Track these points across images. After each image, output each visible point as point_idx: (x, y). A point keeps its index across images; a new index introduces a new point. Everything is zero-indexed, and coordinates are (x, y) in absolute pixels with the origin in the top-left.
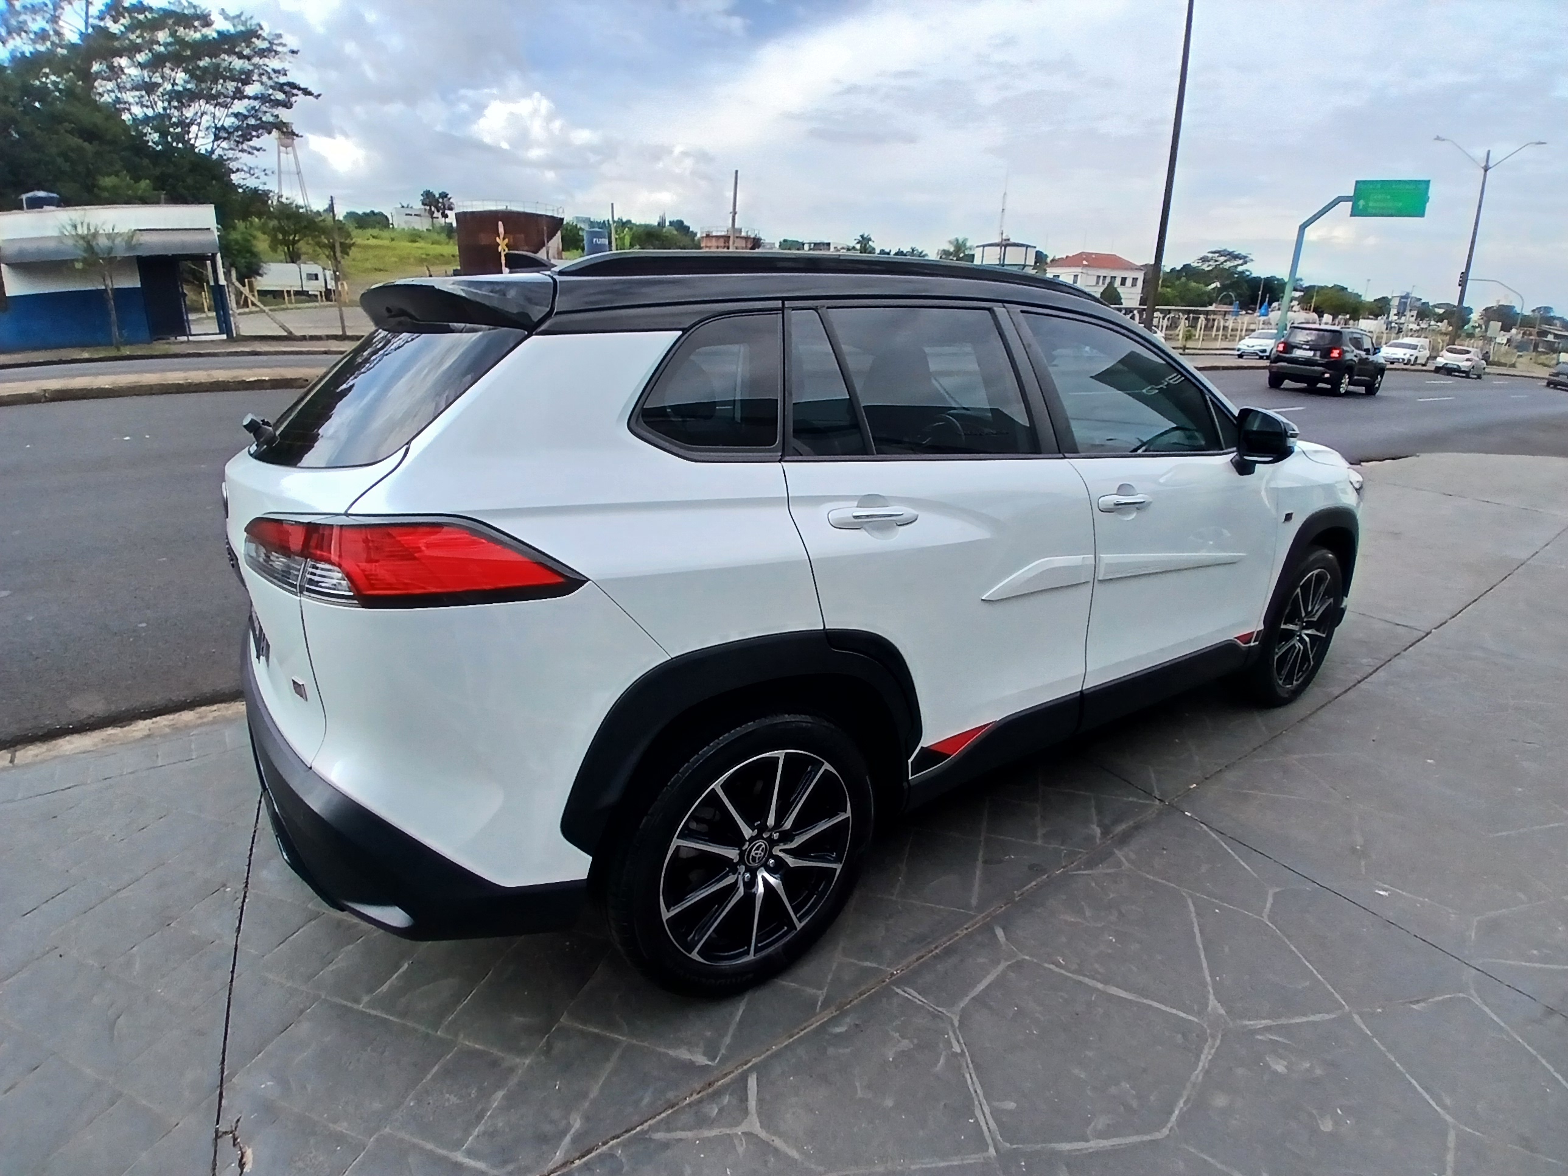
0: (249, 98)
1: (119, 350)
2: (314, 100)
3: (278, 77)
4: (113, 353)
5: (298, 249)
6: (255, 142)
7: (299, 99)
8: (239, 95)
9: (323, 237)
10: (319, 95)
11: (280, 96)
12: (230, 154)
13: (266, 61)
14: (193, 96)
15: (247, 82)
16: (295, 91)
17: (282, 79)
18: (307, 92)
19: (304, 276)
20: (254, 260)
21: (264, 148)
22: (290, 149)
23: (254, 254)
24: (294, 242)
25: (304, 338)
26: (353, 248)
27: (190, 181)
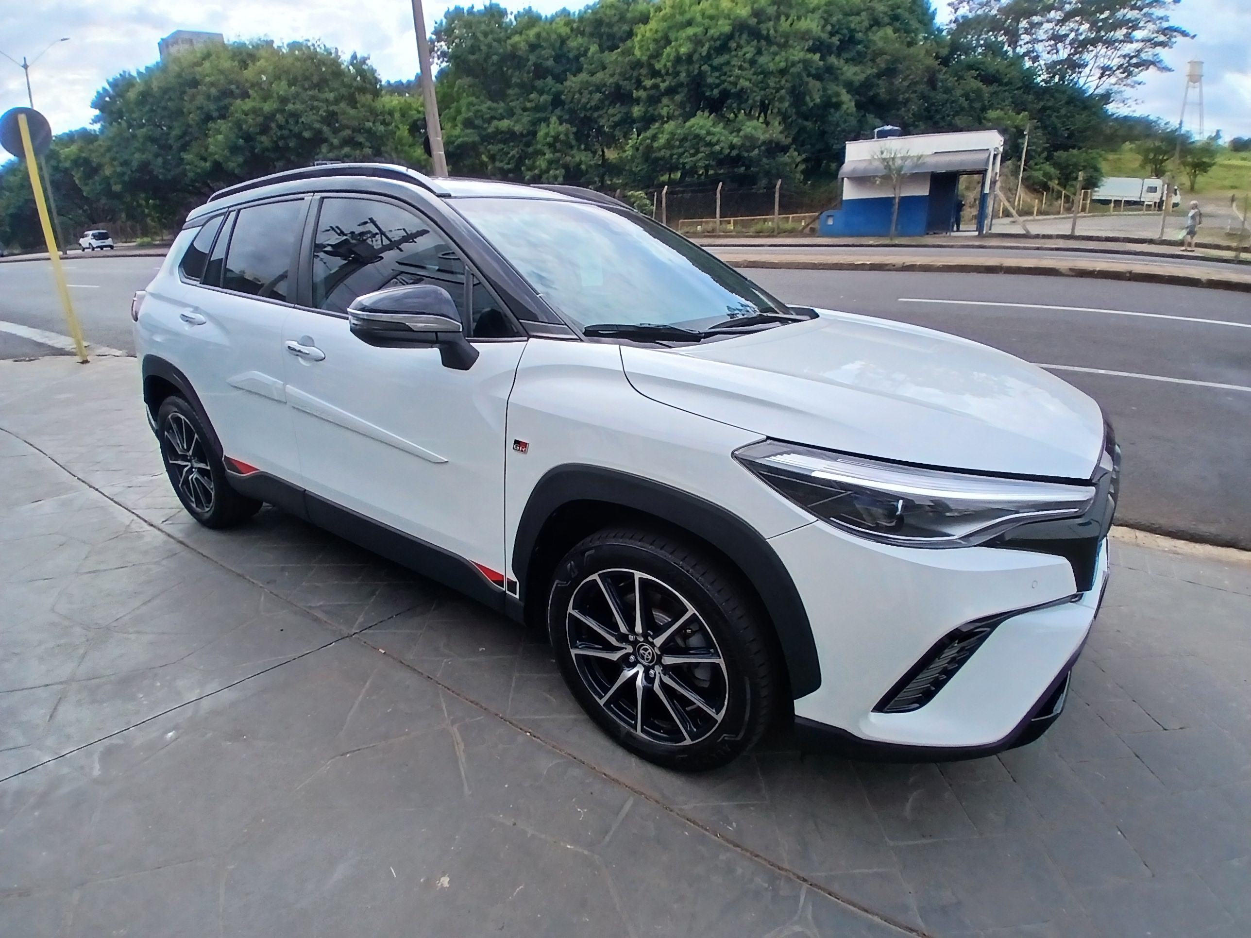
0: (1137, 41)
1: (891, 240)
2: (1191, 40)
3: (1161, 23)
4: (887, 242)
5: (1164, 166)
6: (1139, 78)
7: (1179, 39)
8: (1128, 39)
9: (1189, 157)
10: (1194, 36)
11: (1162, 38)
12: (1116, 88)
13: (1153, 10)
14: (1094, 42)
15: (1135, 27)
16: (1175, 34)
17: (1165, 25)
18: (1184, 34)
19: (1145, 188)
20: (1095, 174)
21: (1144, 82)
22: (1197, 84)
23: (1096, 169)
24: (1163, 161)
25: (1037, 236)
26: (1214, 167)
27: (1063, 111)
